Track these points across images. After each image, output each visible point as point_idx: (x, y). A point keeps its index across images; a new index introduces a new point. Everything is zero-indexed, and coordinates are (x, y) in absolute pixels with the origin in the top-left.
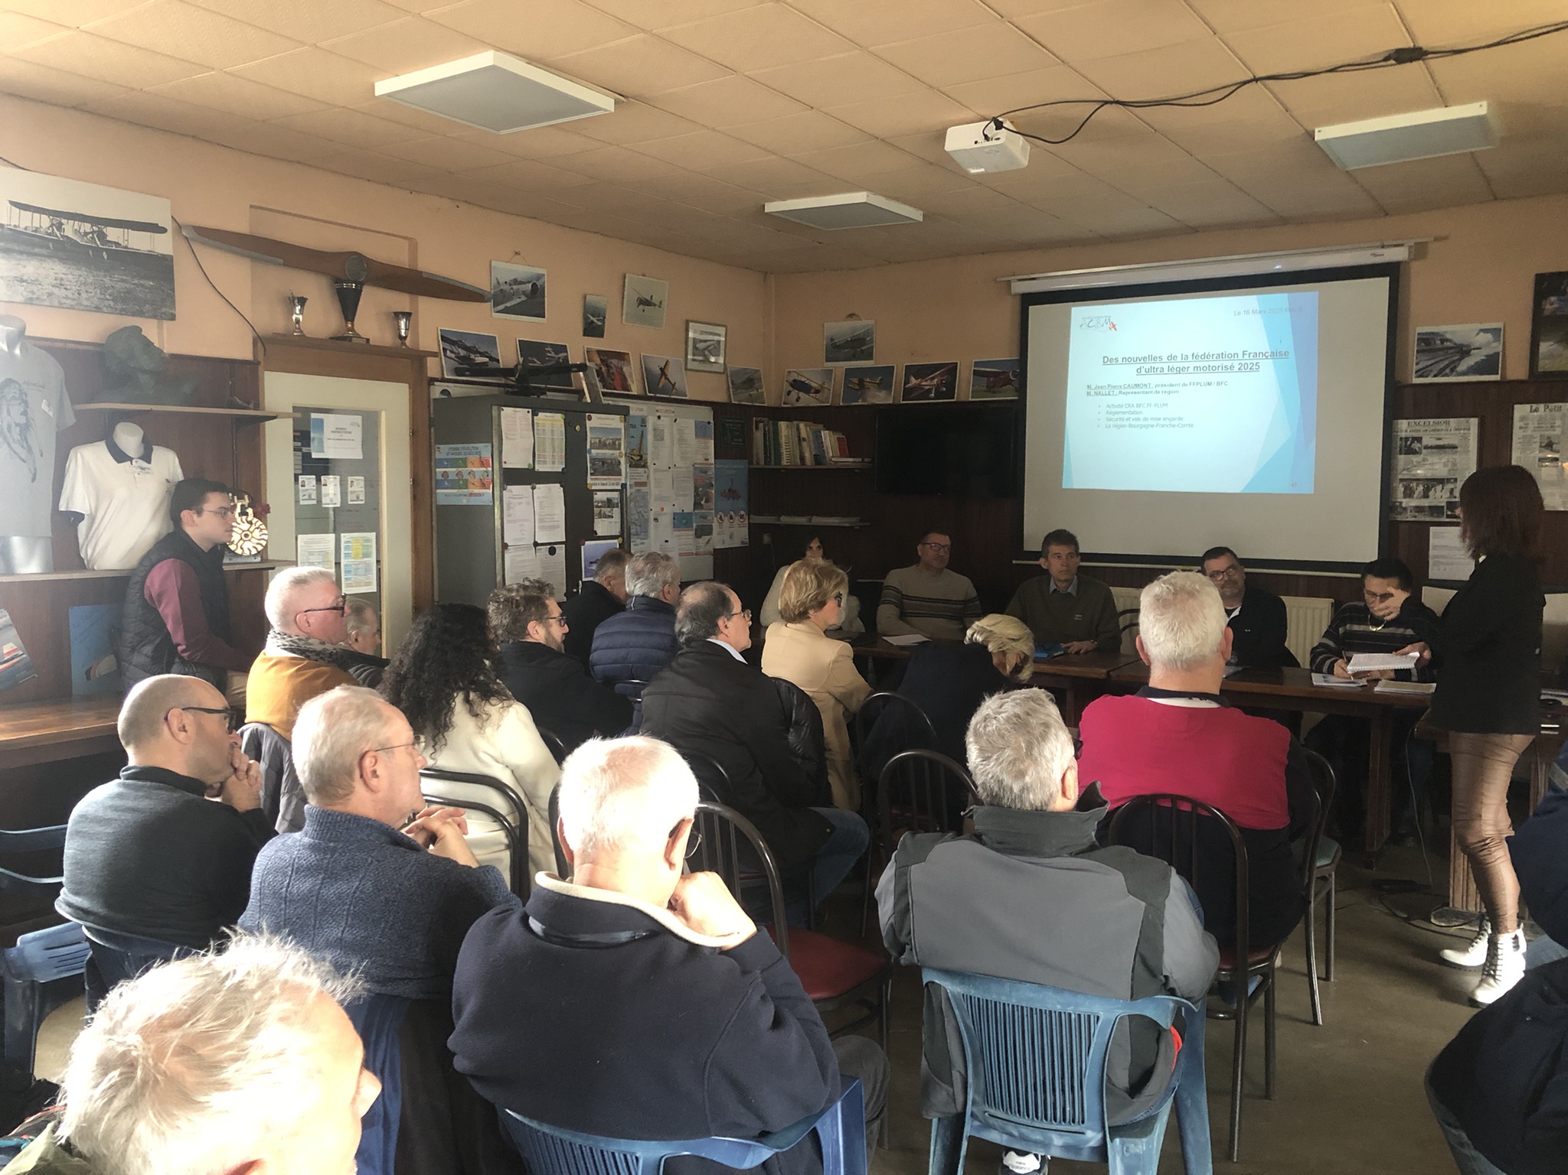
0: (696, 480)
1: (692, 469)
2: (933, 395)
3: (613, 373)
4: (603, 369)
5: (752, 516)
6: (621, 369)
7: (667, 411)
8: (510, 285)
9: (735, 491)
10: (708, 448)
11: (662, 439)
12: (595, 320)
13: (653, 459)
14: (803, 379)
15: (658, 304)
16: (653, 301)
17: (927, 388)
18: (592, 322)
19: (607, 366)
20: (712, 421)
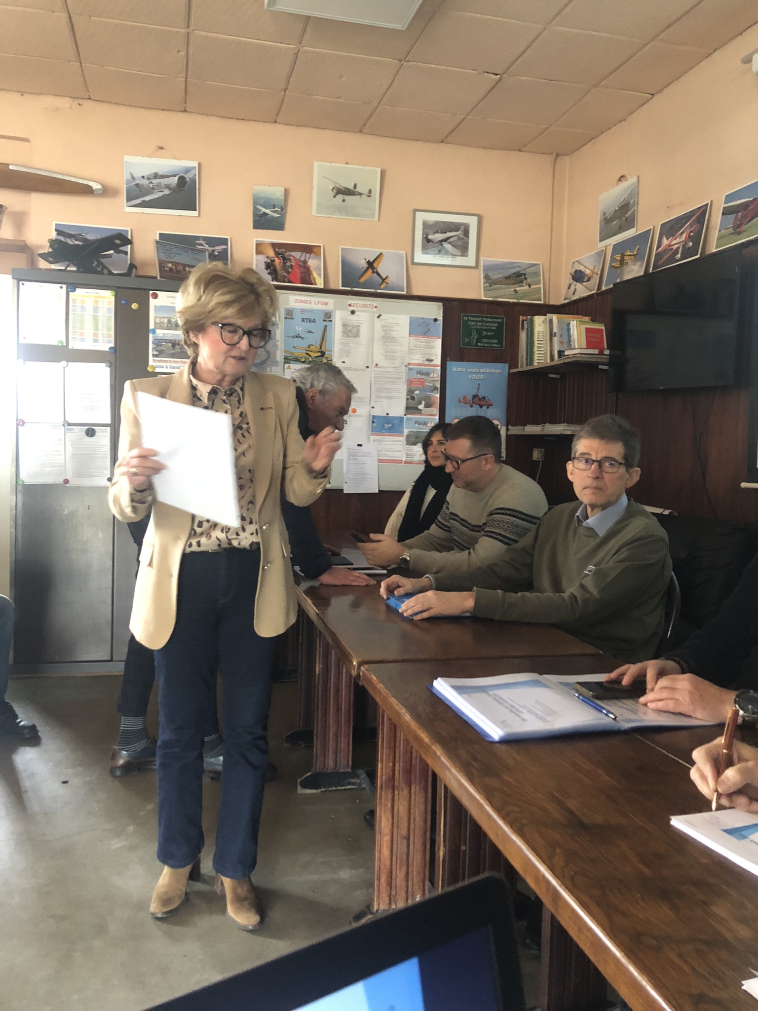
0: (410, 382)
1: (404, 369)
2: (679, 256)
3: (291, 266)
4: (277, 261)
5: (510, 427)
6: (305, 262)
7: (365, 306)
8: (148, 179)
9: (484, 398)
10: (432, 347)
11: (357, 335)
12: (268, 211)
13: (340, 356)
14: (581, 268)
15: (366, 192)
16: (358, 189)
17: (675, 247)
18: (265, 214)
19: (284, 259)
20: (440, 318)
